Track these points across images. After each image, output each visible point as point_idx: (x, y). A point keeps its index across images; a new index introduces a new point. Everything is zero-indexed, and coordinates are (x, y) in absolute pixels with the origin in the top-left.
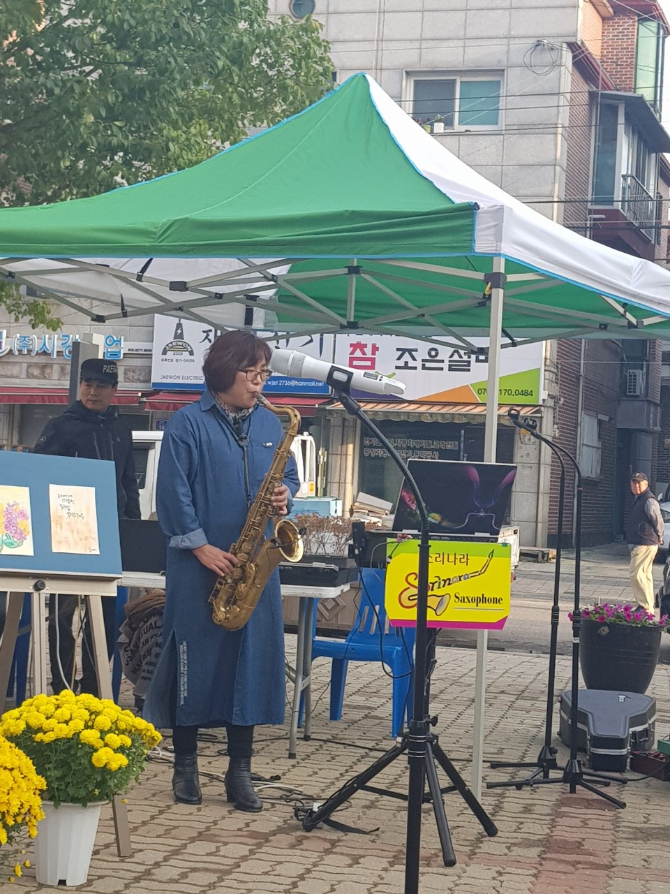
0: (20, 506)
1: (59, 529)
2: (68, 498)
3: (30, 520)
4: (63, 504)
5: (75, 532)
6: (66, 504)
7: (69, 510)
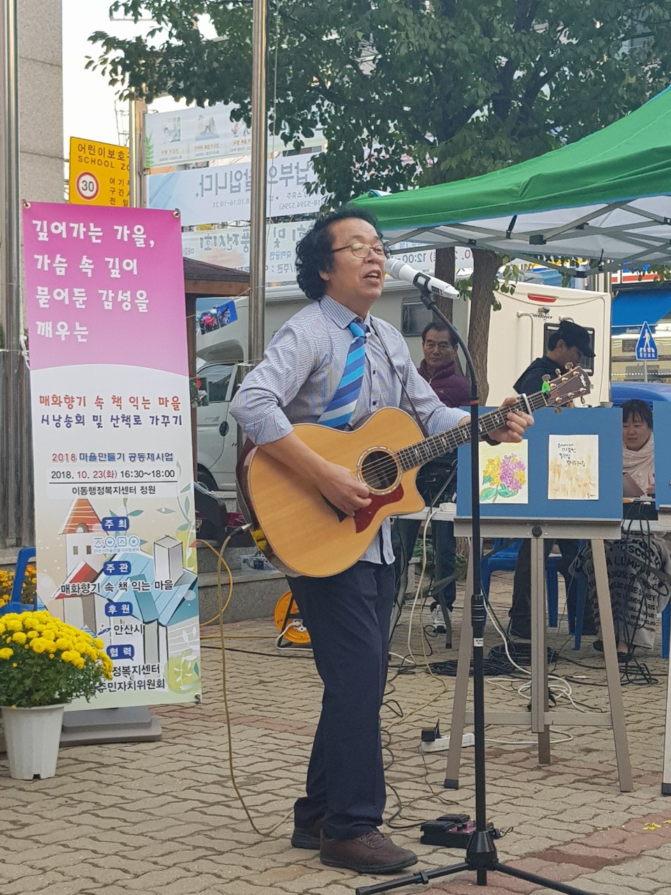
0: (517, 458)
1: (557, 478)
2: (568, 447)
3: (526, 470)
4: (562, 453)
5: (573, 479)
6: (567, 452)
7: (569, 458)
